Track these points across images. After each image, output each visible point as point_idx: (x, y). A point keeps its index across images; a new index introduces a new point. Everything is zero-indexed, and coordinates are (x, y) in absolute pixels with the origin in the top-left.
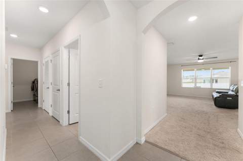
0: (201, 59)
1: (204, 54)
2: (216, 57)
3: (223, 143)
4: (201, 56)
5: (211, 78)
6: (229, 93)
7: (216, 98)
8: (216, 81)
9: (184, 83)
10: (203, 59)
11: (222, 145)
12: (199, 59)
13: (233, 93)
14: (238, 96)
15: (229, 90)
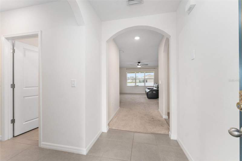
0: (139, 65)
1: (141, 62)
2: (147, 65)
3: (153, 118)
4: (139, 63)
5: (145, 79)
6: (154, 89)
7: (148, 92)
8: (147, 81)
9: (128, 82)
10: (140, 65)
11: (153, 120)
12: (138, 65)
13: (156, 89)
14: (158, 90)
15: (154, 87)
